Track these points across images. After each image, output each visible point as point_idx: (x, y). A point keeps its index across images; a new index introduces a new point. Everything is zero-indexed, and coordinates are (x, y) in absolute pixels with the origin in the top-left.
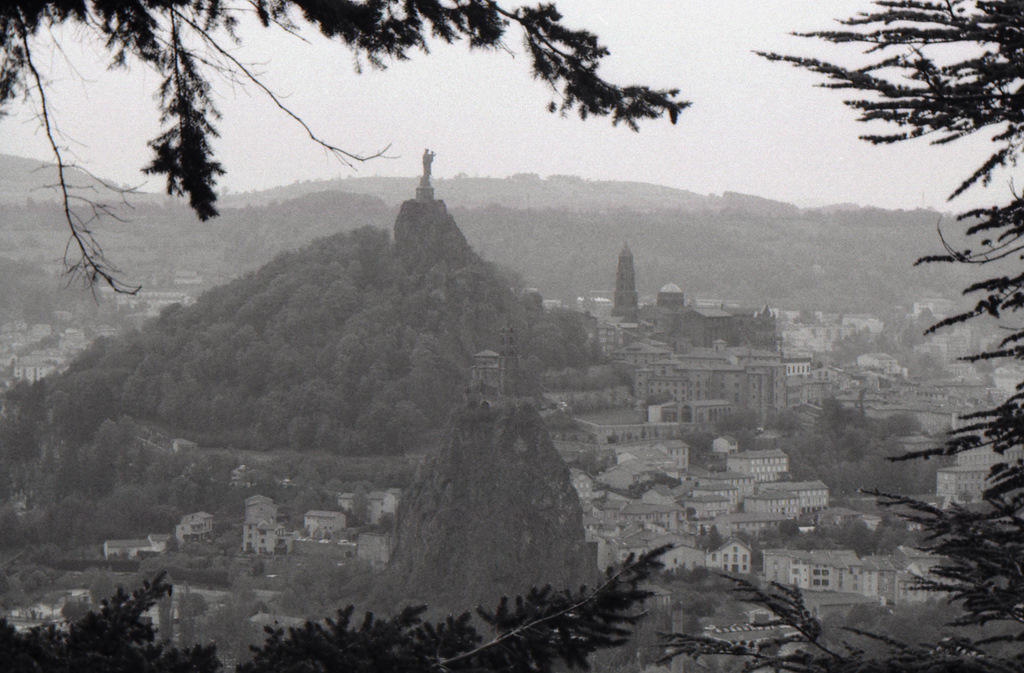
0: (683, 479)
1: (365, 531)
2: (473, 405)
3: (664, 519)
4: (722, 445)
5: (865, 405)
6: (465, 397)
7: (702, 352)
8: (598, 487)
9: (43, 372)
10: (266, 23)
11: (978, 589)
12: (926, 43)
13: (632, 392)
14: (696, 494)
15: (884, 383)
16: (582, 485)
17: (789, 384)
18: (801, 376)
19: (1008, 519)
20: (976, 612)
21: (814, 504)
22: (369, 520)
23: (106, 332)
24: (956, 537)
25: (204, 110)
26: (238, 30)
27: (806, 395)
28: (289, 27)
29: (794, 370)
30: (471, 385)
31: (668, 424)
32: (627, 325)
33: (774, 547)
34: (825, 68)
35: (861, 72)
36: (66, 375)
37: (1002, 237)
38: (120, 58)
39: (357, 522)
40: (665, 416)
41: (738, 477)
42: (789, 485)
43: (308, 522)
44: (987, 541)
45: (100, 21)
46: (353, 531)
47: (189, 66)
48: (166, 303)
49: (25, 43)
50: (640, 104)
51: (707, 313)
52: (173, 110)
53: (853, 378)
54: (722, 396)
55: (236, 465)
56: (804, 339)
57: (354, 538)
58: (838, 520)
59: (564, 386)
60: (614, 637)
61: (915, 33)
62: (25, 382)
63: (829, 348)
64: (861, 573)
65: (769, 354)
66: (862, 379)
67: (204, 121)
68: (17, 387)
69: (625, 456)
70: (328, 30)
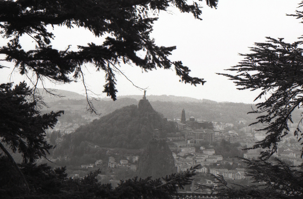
0: (194, 155)
1: (132, 164)
2: (153, 139)
3: (190, 162)
4: (202, 148)
5: (230, 140)
6: (152, 138)
7: (198, 130)
8: (178, 156)
9: (70, 132)
10: (125, 63)
11: (258, 176)
12: (249, 70)
13: (184, 137)
14: (197, 158)
15: (234, 136)
16: (174, 156)
17: (215, 136)
18: (217, 135)
19: (263, 162)
20: (257, 180)
21: (220, 160)
22: (133, 162)
23: (83, 124)
24: (253, 165)
25: (114, 79)
26: (120, 64)
27: (219, 139)
28: (130, 64)
29: (216, 134)
30: (153, 136)
31: (191, 144)
32: (183, 124)
33: (212, 168)
34: (229, 76)
35: (236, 76)
36: (75, 133)
37: (264, 108)
38: (98, 69)
39: (130, 162)
40: (191, 142)
41: (205, 154)
42: (215, 156)
43: (121, 162)
44: (259, 166)
45: (95, 62)
46: (130, 164)
47: (111, 71)
48: (94, 119)
49: (80, 67)
50: (196, 81)
51: (199, 122)
52: (108, 80)
53: (228, 135)
54: (202, 139)
55: (107, 151)
56: (218, 128)
57: (130, 165)
58: (225, 163)
59: (171, 136)
60: (189, 183)
61: (247, 69)
62: (67, 134)
63: (223, 129)
64: (229, 173)
65: (211, 130)
66: (229, 135)
67: (114, 82)
68: (65, 135)
69: (183, 150)
70: (137, 65)
